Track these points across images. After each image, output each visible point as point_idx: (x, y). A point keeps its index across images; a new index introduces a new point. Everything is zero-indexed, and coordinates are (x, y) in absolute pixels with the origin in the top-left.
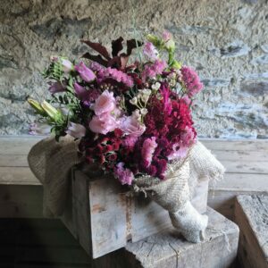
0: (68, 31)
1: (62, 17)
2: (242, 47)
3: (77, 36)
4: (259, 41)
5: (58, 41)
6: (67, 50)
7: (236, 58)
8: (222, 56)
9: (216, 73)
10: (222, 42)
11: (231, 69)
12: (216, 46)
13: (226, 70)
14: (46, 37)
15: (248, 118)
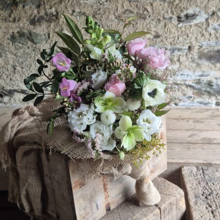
0: (25, 1)
2: (199, 14)
3: (33, 7)
4: (216, 7)
5: (15, 11)
6: (25, 21)
7: (193, 26)
8: (179, 24)
9: (174, 41)
10: (179, 9)
11: (188, 36)
12: (173, 14)
13: (183, 38)
14: (3, 8)
15: (207, 86)
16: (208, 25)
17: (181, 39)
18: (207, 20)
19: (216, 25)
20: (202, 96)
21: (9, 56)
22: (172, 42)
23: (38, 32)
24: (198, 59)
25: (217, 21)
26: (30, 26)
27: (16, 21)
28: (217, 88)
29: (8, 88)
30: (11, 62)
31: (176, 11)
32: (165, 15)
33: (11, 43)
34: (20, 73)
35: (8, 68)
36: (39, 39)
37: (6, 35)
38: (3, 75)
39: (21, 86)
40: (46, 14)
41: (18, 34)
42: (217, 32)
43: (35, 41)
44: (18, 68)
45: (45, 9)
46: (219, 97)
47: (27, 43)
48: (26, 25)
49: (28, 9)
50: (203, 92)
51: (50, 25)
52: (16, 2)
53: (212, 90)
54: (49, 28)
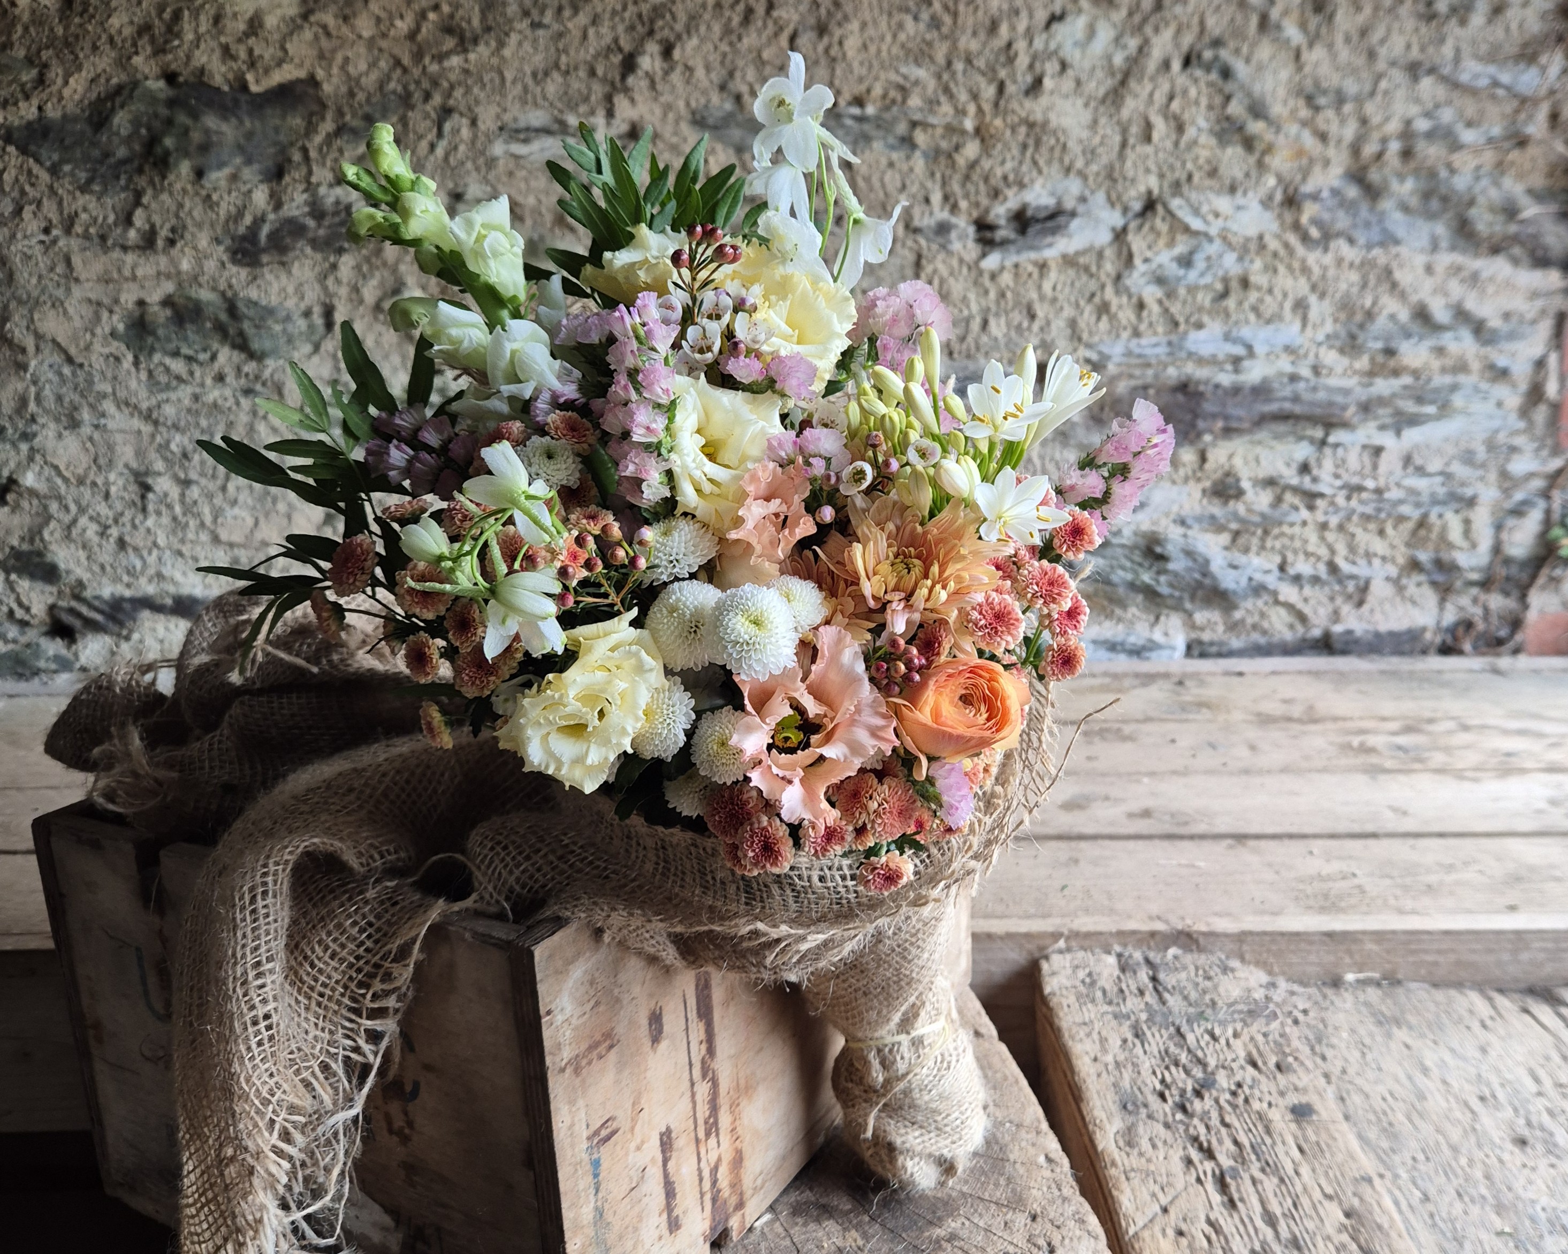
0: (205, 148)
1: (170, 78)
2: (1081, 209)
3: (249, 173)
4: (1161, 176)
5: (155, 197)
6: (203, 241)
7: (1053, 265)
8: (984, 255)
9: (962, 339)
10: (982, 187)
11: (1032, 317)
12: (954, 208)
13: (1008, 325)
14: (90, 181)
15: (1137, 557)
16: (1129, 260)
17: (997, 328)
18: (1120, 235)
19: (1165, 258)
20: (1118, 611)
21: (117, 420)
22: (956, 347)
23: (274, 300)
24: (1088, 428)
25: (1171, 244)
26: (234, 269)
27: (160, 243)
28: (1189, 570)
29: (107, 590)
30: (126, 453)
31: (967, 196)
32: (916, 212)
33: (130, 357)
34: (170, 507)
35: (107, 483)
36: (273, 337)
37: (105, 315)
38: (83, 521)
39: (178, 576)
40: (317, 212)
41: (168, 312)
42: (1171, 294)
43: (255, 345)
44: (164, 484)
45: (310, 187)
46: (1200, 617)
47: (213, 357)
48: (211, 266)
49: (223, 183)
50: (1121, 591)
51: (334, 267)
52: (159, 150)
53: (1163, 579)
54: (330, 282)
